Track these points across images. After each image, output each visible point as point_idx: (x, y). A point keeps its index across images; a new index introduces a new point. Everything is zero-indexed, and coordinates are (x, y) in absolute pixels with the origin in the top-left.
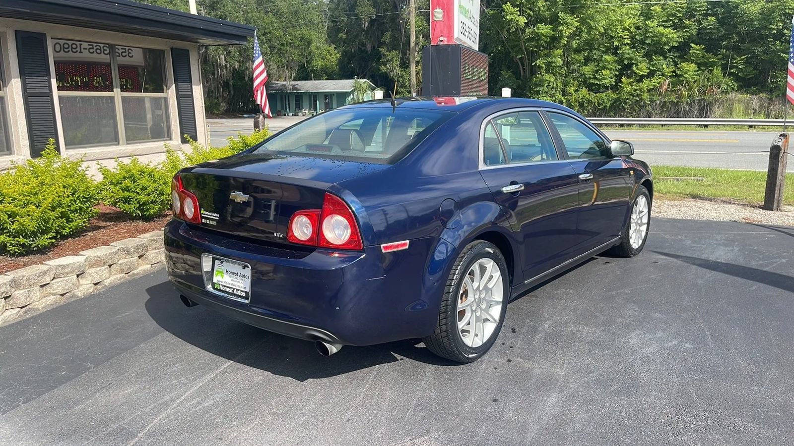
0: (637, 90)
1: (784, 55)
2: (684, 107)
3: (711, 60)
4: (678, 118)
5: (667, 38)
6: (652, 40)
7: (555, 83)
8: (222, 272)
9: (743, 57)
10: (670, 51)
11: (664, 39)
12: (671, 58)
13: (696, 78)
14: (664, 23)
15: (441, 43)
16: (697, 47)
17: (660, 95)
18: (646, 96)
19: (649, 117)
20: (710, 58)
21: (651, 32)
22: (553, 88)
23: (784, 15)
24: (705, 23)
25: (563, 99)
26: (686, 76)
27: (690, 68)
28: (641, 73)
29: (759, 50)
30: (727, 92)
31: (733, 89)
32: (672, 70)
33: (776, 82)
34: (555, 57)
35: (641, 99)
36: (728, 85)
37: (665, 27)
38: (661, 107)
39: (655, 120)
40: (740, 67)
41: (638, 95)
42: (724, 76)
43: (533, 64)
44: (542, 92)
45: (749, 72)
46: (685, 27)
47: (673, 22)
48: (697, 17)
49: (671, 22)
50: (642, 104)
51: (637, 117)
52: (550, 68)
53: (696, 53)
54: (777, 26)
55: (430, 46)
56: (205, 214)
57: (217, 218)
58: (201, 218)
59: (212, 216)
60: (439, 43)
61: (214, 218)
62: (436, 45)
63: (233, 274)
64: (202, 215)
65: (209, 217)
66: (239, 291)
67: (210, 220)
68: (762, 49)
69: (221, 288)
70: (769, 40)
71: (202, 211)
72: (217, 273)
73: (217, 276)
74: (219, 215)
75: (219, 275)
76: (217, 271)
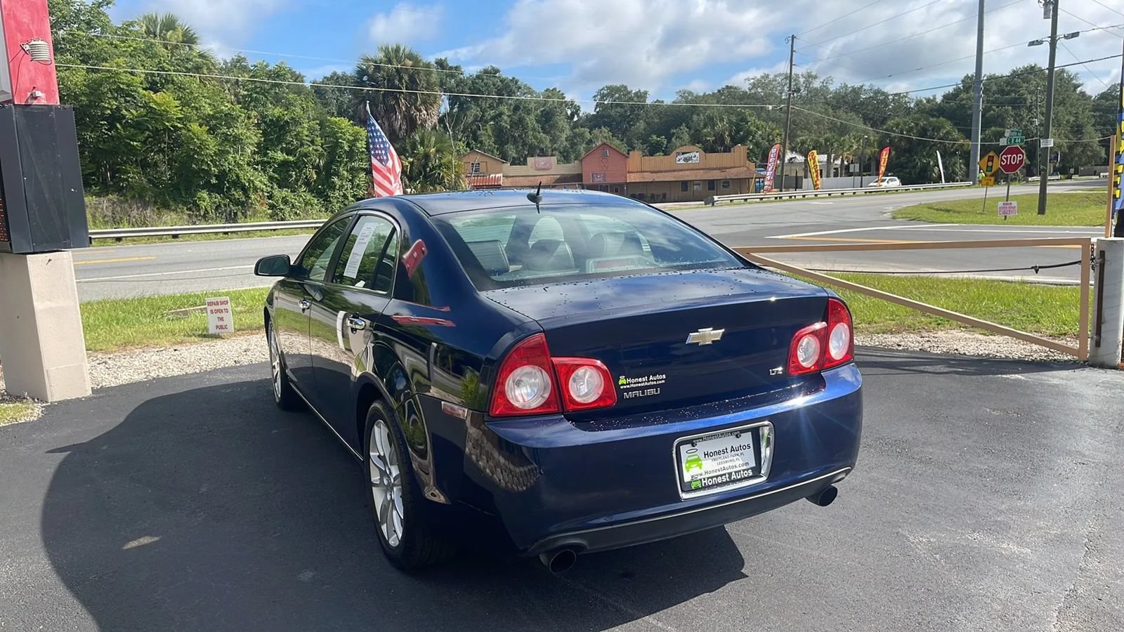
8: (699, 460)
15: (35, 102)
54: (110, 104)
55: (13, 107)
56: (629, 384)
57: (660, 382)
58: (620, 392)
59: (648, 381)
60: (30, 102)
61: (655, 383)
62: (25, 105)
63: (719, 453)
64: (622, 387)
65: (642, 385)
66: (740, 471)
67: (643, 389)
68: (94, 135)
69: (705, 483)
70: (102, 123)
71: (622, 381)
72: (687, 465)
73: (691, 470)
74: (664, 376)
75: (693, 466)
76: (688, 462)
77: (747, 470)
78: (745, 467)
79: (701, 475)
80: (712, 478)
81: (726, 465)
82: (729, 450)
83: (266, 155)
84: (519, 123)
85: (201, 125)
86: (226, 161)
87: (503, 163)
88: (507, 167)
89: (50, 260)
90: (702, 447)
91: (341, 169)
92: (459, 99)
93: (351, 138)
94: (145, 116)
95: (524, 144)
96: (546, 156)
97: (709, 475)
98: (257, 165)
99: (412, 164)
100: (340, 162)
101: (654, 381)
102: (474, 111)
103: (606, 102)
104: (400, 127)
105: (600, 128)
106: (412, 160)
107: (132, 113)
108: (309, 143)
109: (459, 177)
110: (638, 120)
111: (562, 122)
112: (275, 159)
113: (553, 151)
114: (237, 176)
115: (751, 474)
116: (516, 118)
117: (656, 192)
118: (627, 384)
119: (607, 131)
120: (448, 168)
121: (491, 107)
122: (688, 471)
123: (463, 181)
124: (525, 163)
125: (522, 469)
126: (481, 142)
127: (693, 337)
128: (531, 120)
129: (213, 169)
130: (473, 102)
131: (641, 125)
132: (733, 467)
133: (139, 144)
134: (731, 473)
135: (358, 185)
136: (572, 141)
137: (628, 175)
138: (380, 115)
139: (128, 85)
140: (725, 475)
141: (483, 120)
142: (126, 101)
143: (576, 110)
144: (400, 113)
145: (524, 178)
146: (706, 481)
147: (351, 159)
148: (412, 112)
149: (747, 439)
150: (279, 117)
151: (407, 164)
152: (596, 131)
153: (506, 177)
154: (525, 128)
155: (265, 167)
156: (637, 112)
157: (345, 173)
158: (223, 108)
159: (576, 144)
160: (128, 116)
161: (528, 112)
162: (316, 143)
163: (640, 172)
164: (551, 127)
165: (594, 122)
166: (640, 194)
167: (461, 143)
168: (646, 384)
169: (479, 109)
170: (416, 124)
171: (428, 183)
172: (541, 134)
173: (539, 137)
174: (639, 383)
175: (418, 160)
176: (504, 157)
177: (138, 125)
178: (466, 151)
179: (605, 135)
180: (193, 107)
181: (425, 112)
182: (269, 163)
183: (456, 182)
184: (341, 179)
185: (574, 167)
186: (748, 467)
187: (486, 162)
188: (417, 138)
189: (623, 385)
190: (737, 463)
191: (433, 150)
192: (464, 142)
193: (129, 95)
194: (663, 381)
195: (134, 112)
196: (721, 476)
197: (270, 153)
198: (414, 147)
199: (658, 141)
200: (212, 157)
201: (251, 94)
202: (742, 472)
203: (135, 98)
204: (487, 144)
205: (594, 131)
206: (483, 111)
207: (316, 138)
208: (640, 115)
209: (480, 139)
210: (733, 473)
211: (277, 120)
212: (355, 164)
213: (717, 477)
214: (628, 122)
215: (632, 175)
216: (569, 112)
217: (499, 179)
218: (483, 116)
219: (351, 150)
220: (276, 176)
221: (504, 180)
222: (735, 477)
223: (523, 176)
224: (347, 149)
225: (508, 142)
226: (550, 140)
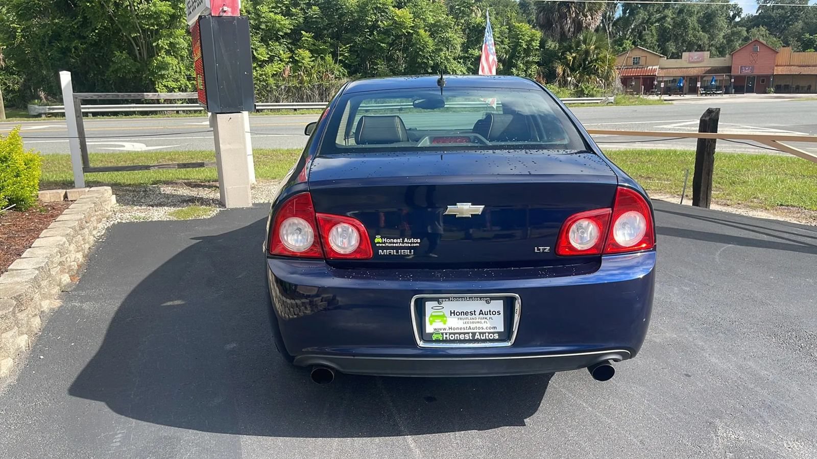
0: (262, 74)
1: (383, 45)
2: (306, 92)
3: (321, 47)
4: (302, 102)
5: (280, 24)
6: (267, 26)
7: (177, 66)
8: (444, 316)
9: (347, 46)
10: (283, 37)
11: (278, 25)
12: (285, 44)
13: (312, 64)
14: (273, 10)
15: (225, 15)
16: (307, 34)
17: (284, 80)
18: (271, 81)
19: (277, 102)
20: (320, 45)
21: (264, 17)
22: (176, 71)
23: (376, 9)
24: (310, 12)
25: (188, 84)
26: (303, 61)
27: (305, 55)
28: (263, 58)
29: (358, 39)
30: (340, 79)
31: (344, 75)
32: (289, 56)
33: (377, 69)
34: (178, 38)
35: (267, 84)
36: (339, 71)
37: (276, 13)
38: (287, 92)
39: (284, 104)
40: (346, 54)
41: (265, 81)
42: (336, 63)
43: (154, 44)
44: (167, 76)
45: (353, 60)
46: (293, 15)
47: (281, 9)
48: (302, 5)
49: (280, 9)
50: (269, 89)
51: (266, 102)
52: (173, 50)
53: (307, 40)
54: (371, 18)
55: (211, 18)
56: (384, 243)
57: (415, 245)
58: (375, 248)
59: (403, 243)
60: (221, 14)
61: (409, 245)
62: (218, 16)
63: (466, 313)
64: (377, 245)
65: (397, 245)
66: (485, 333)
67: (397, 248)
68: (361, 39)
69: (446, 337)
70: (366, 30)
71: (378, 239)
72: (431, 319)
73: (434, 323)
74: (419, 241)
75: (436, 321)
76: (432, 316)
77: (494, 333)
78: (492, 330)
79: (445, 329)
80: (454, 334)
81: (472, 326)
82: (477, 313)
83: (467, 52)
84: (681, 24)
85: (426, 31)
86: (439, 56)
87: (661, 57)
88: (665, 61)
89: (230, 118)
90: (448, 306)
91: (519, 62)
92: (631, 5)
93: (529, 39)
94: (392, 25)
95: (684, 41)
96: (703, 51)
97: (453, 331)
98: (461, 59)
99: (574, 58)
100: (519, 57)
101: (408, 243)
102: (642, 15)
103: (768, 5)
104: (569, 30)
105: (758, 27)
106: (575, 55)
107: (384, 24)
108: (499, 43)
109: (611, 69)
110: (797, 20)
111: (722, 22)
112: (473, 55)
113: (710, 46)
114: (446, 67)
115: (497, 337)
116: (679, 19)
117: (802, 83)
118: (382, 243)
119: (764, 30)
120: (603, 62)
121: (658, 11)
122: (431, 324)
123: (614, 72)
124: (679, 57)
125: (293, 302)
126: (645, 40)
127: (451, 209)
128: (692, 21)
129: (430, 62)
130: (642, 8)
131: (799, 25)
132: (479, 328)
133: (385, 45)
134: (475, 333)
135: (530, 74)
136: (729, 39)
137: (776, 68)
138: (554, 20)
139: (384, 4)
140: (468, 333)
141: (648, 22)
142: (382, 16)
143: (739, 12)
144: (570, 19)
145: (678, 69)
146: (448, 336)
147: (528, 55)
148: (580, 18)
149: (498, 306)
150: (479, 24)
151: (571, 58)
152: (754, 30)
153: (662, 69)
154: (686, 28)
155: (466, 61)
156: (796, 13)
157: (521, 65)
158: (440, 18)
159: (733, 41)
160: (382, 26)
161: (691, 14)
162: (505, 43)
163: (788, 66)
164: (711, 26)
165: (753, 22)
166: (785, 85)
167: (629, 41)
168: (401, 245)
169: (646, 13)
170: (582, 27)
171: (585, 73)
172: (701, 32)
173: (699, 35)
174: (394, 243)
175: (580, 55)
176: (664, 52)
177: (387, 32)
178: (631, 47)
179: (762, 33)
180: (422, 18)
181: (590, 17)
182: (468, 58)
183: (608, 73)
184: (518, 70)
185: (725, 60)
186: (495, 330)
187: (646, 57)
188: (581, 38)
189: (379, 243)
190: (485, 326)
191: (593, 47)
192: (630, 41)
193: (384, 11)
194: (418, 245)
195: (385, 23)
196: (465, 334)
197: (470, 51)
198: (578, 44)
199: (810, 39)
200: (430, 53)
201: (460, 8)
202: (487, 334)
203: (387, 13)
204: (649, 42)
205: (752, 30)
206: (650, 15)
207: (505, 39)
208: (799, 16)
209: (644, 38)
210: (477, 334)
211: (477, 26)
212: (530, 59)
213: (460, 334)
214: (787, 22)
215: (780, 68)
216: (731, 14)
217: (655, 70)
218: (649, 19)
219: (528, 48)
220: (472, 67)
221: (659, 71)
222: (479, 337)
223: (677, 68)
224: (525, 46)
225: (670, 40)
226: (709, 38)
